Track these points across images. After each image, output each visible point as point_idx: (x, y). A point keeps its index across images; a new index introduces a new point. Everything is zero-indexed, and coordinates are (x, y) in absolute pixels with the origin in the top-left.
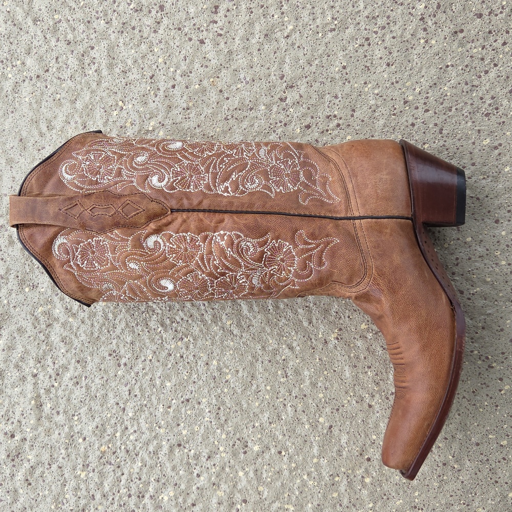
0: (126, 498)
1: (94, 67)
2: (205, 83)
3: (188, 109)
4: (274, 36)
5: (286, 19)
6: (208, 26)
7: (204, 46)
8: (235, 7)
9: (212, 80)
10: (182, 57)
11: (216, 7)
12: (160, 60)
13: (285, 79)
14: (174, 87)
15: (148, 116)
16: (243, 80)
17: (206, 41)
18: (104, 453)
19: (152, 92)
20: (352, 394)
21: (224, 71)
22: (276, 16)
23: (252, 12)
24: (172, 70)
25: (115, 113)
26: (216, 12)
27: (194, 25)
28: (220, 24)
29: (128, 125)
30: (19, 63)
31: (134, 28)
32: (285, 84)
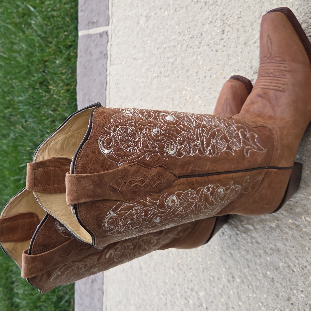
0: (186, 289)
1: (177, 69)
2: (218, 74)
3: (211, 88)
4: (249, 43)
5: (255, 32)
6: (220, 42)
7: (218, 53)
8: (231, 29)
9: (221, 72)
10: (208, 60)
11: (223, 31)
12: (200, 63)
13: (252, 69)
14: (205, 77)
15: (195, 93)
16: (234, 71)
17: (219, 50)
18: (179, 264)
19: (197, 81)
20: (283, 262)
21: (226, 66)
22: (250, 32)
23: (238, 31)
24: (205, 68)
25: (184, 92)
26: (223, 34)
27: (214, 42)
28: (225, 40)
29: (188, 98)
30: (152, 70)
31: (191, 47)
32: (253, 72)
